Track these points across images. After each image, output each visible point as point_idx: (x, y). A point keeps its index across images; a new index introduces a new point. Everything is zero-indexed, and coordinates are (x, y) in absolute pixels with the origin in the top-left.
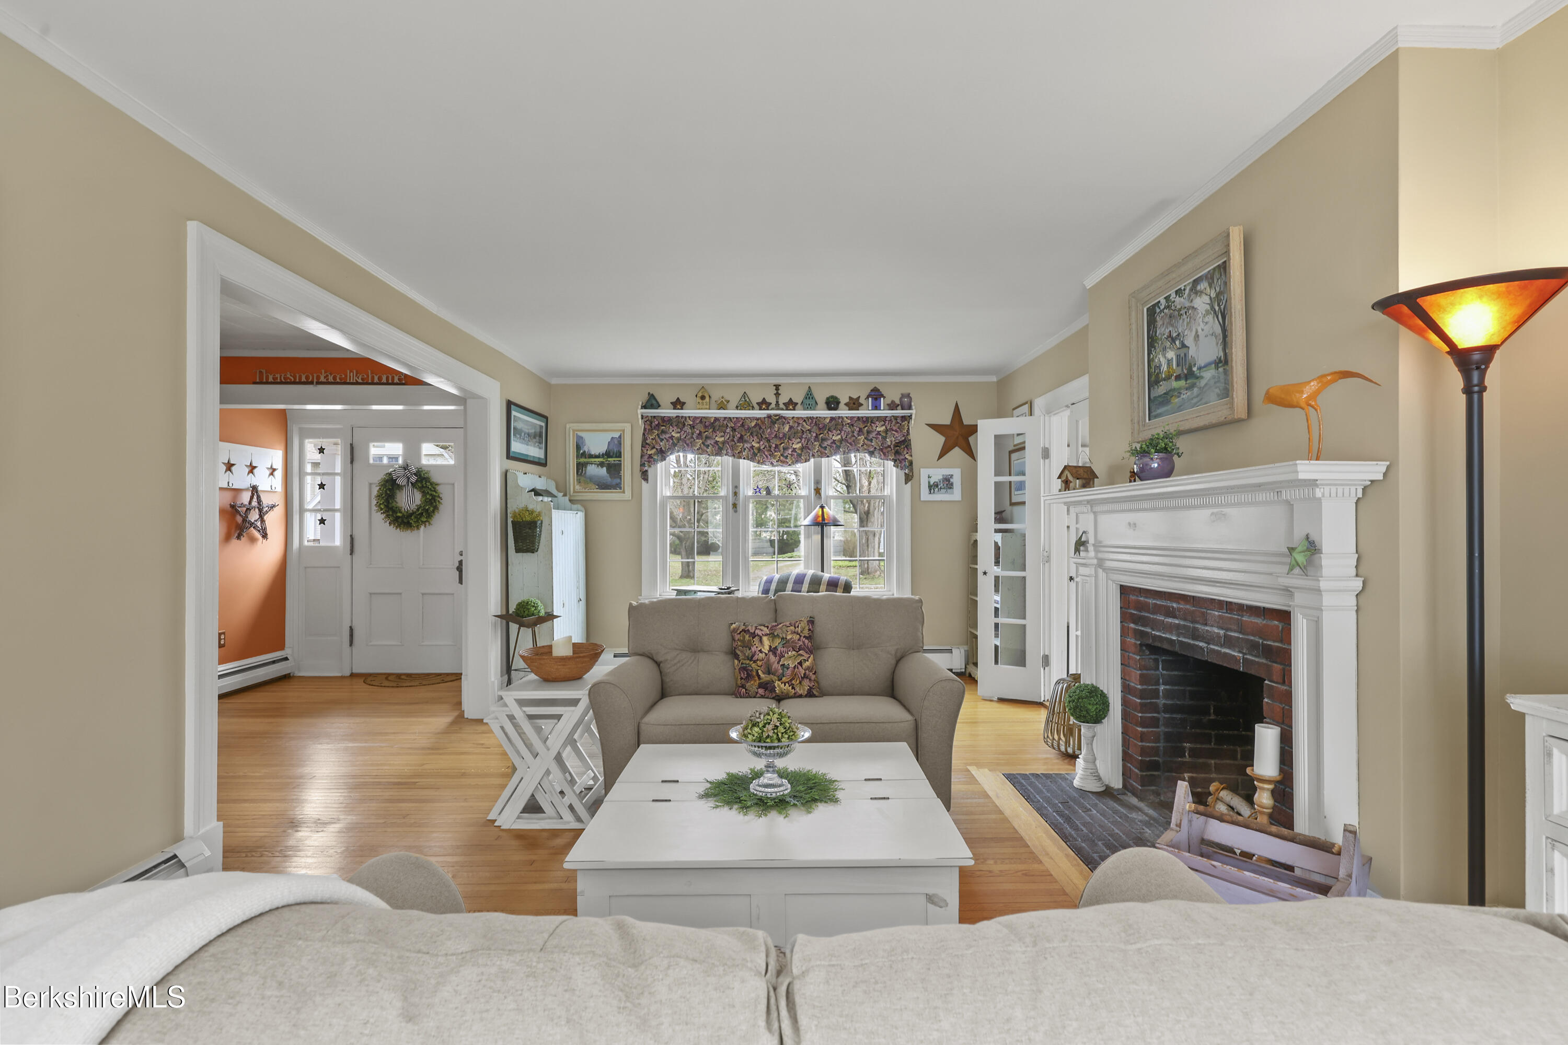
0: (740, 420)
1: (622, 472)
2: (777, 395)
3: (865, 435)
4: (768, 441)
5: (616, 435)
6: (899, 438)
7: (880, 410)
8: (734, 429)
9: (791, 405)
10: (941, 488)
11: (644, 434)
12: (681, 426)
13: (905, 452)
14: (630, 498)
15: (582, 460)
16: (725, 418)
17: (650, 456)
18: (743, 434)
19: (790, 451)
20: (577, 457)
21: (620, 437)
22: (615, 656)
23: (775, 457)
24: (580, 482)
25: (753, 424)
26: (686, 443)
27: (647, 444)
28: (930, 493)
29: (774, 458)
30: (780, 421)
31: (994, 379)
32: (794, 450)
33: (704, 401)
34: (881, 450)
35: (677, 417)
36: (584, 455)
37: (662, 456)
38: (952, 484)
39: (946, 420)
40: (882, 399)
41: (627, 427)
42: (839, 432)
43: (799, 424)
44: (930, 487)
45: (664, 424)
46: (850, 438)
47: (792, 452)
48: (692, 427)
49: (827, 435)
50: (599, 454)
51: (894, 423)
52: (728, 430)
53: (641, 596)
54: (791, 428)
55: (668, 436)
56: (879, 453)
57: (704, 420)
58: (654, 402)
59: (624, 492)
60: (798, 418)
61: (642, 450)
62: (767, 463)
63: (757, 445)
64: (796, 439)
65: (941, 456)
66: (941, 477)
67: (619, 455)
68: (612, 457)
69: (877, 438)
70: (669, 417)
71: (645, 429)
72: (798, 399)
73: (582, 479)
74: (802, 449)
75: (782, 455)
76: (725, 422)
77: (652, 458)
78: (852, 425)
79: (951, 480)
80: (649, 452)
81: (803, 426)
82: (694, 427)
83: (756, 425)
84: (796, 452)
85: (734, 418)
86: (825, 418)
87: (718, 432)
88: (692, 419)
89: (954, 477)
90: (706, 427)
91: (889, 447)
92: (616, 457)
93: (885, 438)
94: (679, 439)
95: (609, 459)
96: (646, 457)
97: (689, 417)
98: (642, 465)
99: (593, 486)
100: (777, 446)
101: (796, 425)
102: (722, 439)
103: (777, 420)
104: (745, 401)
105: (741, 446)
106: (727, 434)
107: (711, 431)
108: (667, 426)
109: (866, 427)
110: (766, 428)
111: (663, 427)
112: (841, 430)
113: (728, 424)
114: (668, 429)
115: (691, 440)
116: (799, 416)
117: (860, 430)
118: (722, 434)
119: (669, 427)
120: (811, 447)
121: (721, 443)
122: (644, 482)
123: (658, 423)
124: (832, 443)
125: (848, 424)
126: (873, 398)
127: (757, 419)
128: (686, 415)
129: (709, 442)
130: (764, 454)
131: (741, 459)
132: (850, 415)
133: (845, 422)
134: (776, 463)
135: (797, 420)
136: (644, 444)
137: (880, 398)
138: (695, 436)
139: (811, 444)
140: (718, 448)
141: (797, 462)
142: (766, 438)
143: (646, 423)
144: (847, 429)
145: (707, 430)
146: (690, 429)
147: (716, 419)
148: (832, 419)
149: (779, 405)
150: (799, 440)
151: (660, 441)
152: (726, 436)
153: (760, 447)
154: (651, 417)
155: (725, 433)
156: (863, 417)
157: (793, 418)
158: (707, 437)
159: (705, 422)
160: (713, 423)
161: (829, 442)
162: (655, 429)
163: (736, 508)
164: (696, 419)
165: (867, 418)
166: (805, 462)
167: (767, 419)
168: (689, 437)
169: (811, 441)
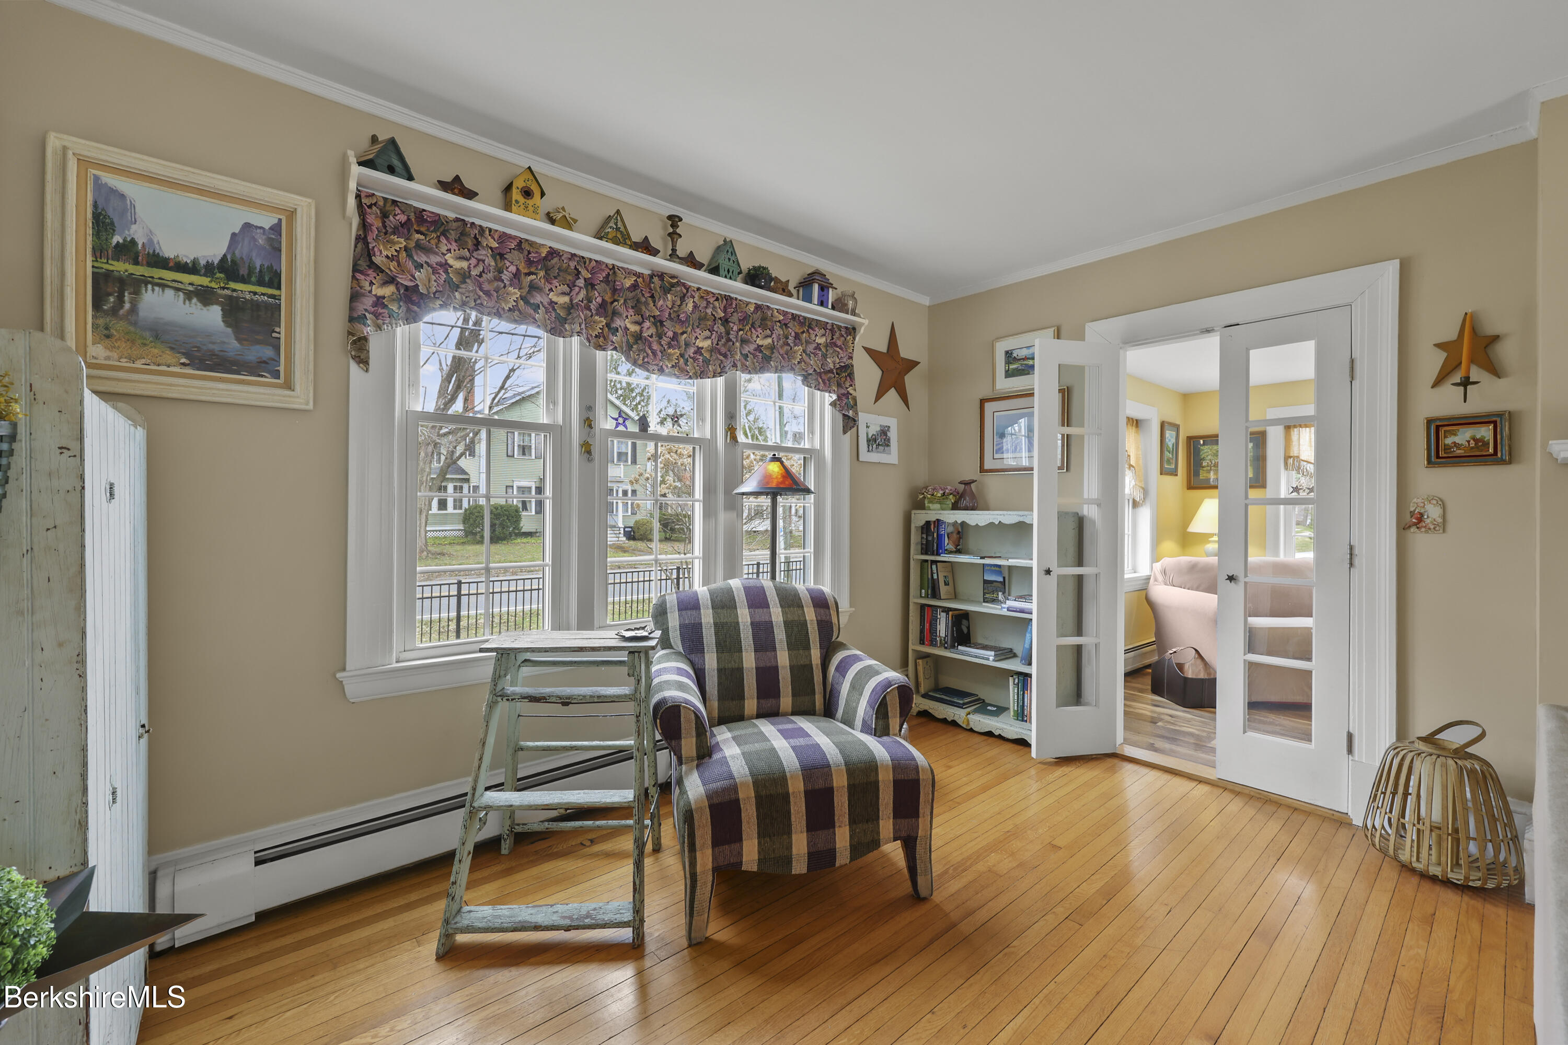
0: (603, 267)
1: (283, 329)
2: (674, 236)
3: (804, 345)
4: (658, 322)
5: (265, 221)
6: (844, 360)
7: (827, 307)
8: (590, 285)
9: (691, 261)
10: (879, 444)
11: (362, 239)
12: (470, 244)
13: (848, 384)
14: (311, 406)
15: (121, 267)
16: (573, 255)
17: (379, 301)
18: (608, 298)
19: (691, 351)
20: (99, 252)
21: (277, 228)
22: (258, 862)
23: (669, 359)
24: (108, 337)
25: (628, 283)
26: (481, 289)
27: (372, 265)
28: (868, 451)
29: (669, 360)
30: (679, 289)
31: (926, 301)
32: (699, 350)
33: (530, 202)
34: (820, 374)
35: (457, 220)
36: (127, 250)
37: (409, 310)
38: (889, 440)
39: (882, 347)
40: (830, 290)
41: (305, 207)
42: (768, 332)
43: (708, 303)
44: (868, 441)
45: (423, 229)
46: (782, 347)
47: (695, 353)
48: (499, 255)
49: (749, 333)
50: (195, 262)
51: (837, 334)
52: (581, 282)
53: (344, 669)
54: (695, 307)
55: (434, 259)
56: (817, 379)
57: (525, 246)
58: (396, 163)
59: (289, 385)
60: (708, 292)
61: (354, 277)
62: (651, 367)
63: (633, 328)
64: (703, 330)
65: (878, 398)
66: (878, 429)
67: (274, 280)
68: (244, 280)
69: (815, 354)
70: (439, 215)
71: (364, 225)
72: (703, 257)
73: (118, 327)
74: (712, 350)
75: (682, 355)
76: (572, 264)
77: (385, 306)
78: (786, 325)
79: (889, 434)
80: (378, 291)
81: (714, 308)
82: (502, 256)
83: (635, 286)
84: (701, 354)
85: (590, 260)
86: (748, 304)
87: (555, 282)
88: (496, 237)
89: (891, 429)
90: (530, 263)
91: (831, 371)
92: (260, 283)
93: (825, 356)
94: (465, 276)
95: (232, 285)
96: (368, 302)
97: (490, 230)
98: (354, 319)
99: (169, 357)
100: (675, 337)
101: (704, 304)
102: (566, 299)
103: (673, 285)
104: (618, 229)
105: (603, 321)
106: (577, 289)
107: (542, 273)
108: (434, 235)
109: (803, 332)
110: (652, 297)
111: (418, 232)
112: (772, 330)
113: (576, 268)
114: (433, 242)
115: (496, 284)
116: (709, 289)
117: (797, 336)
118: (565, 288)
119: (438, 237)
120: (723, 350)
121: (563, 307)
122: (354, 367)
123: (402, 218)
124: (755, 350)
125: (779, 321)
126: (819, 285)
127: (638, 275)
128: (478, 222)
129: (538, 298)
130: (650, 348)
131: (604, 350)
132: (782, 308)
133: (776, 317)
134: (670, 370)
135: (705, 295)
136: (363, 264)
137: (828, 288)
138: (504, 277)
139: (724, 345)
140: (558, 317)
141: (701, 375)
142: (654, 317)
143: (370, 207)
144: (778, 331)
145: (533, 270)
146: (493, 257)
147: (553, 253)
148: (758, 307)
149: (673, 256)
150: (707, 333)
151: (410, 265)
152: (574, 293)
153: (641, 331)
154: (385, 199)
155: (571, 286)
156: (799, 316)
157: (699, 289)
158: (533, 287)
159: (529, 253)
160: (545, 258)
161: (752, 347)
162: (394, 233)
163: (589, 452)
164: (504, 238)
165: (805, 318)
166: (714, 377)
167: (656, 279)
168: (490, 276)
169: (723, 340)
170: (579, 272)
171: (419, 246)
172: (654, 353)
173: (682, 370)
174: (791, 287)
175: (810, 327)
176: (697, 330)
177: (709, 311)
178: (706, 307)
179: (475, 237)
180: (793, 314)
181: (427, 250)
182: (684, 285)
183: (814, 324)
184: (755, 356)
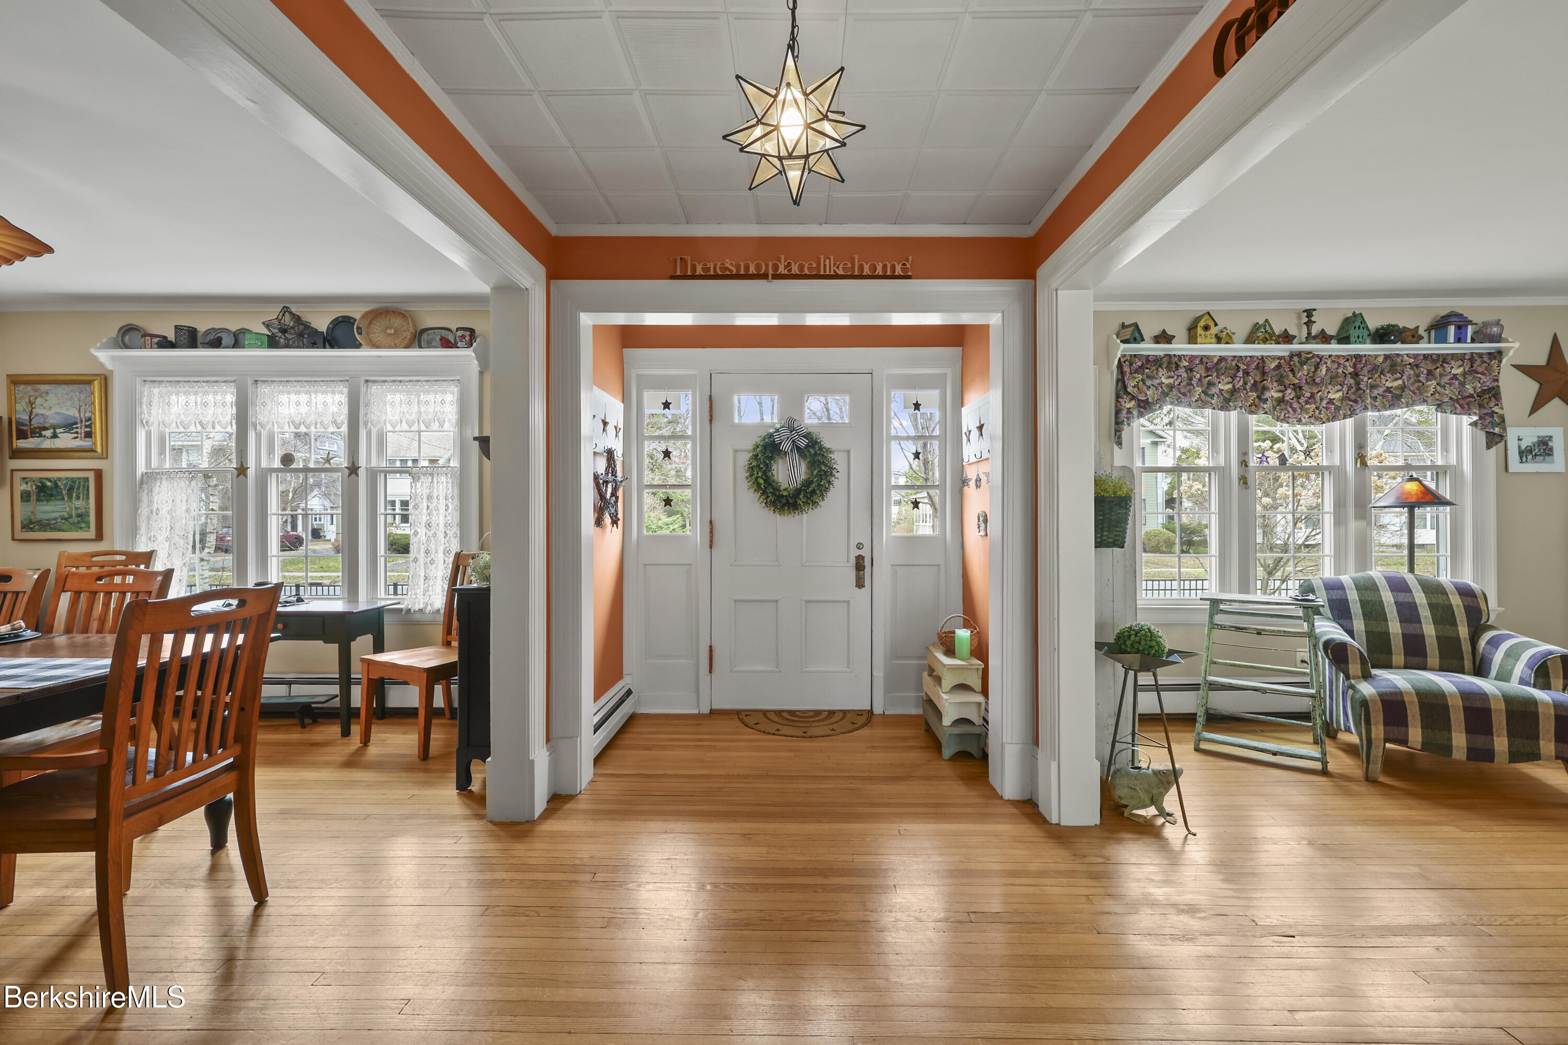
0: (1255, 359)
2: (1309, 323)
3: (1438, 379)
4: (1298, 388)
6: (1488, 383)
7: (1465, 342)
8: (1246, 373)
9: (1324, 338)
10: (1536, 455)
11: (1120, 380)
12: (1174, 368)
13: (1492, 404)
16: (1235, 357)
17: (1129, 411)
18: (1258, 379)
19: (1324, 403)
23: (1307, 411)
25: (1273, 365)
26: (1180, 393)
27: (1125, 392)
28: (1521, 463)
29: (1307, 413)
30: (1313, 360)
32: (1331, 401)
33: (1208, 333)
34: (1457, 401)
35: (1166, 355)
37: (1144, 410)
38: (1551, 449)
39: (1541, 361)
40: (1469, 327)
42: (1398, 375)
43: (1339, 364)
44: (1521, 453)
45: (1149, 367)
46: (1413, 385)
47: (1328, 403)
48: (1189, 369)
49: (1378, 380)
51: (1478, 362)
52: (1240, 374)
54: (1328, 370)
55: (1156, 382)
56: (1453, 406)
57: (1205, 360)
58: (1137, 336)
60: (1338, 357)
61: (1116, 401)
62: (1290, 420)
63: (1276, 395)
64: (1335, 385)
65: (1533, 411)
66: (1536, 440)
69: (1450, 384)
70: (1156, 357)
71: (1121, 373)
72: (1333, 333)
74: (1342, 400)
75: (1317, 408)
76: (1234, 363)
77: (1130, 413)
78: (1417, 366)
79: (1551, 443)
80: (1128, 405)
81: (1345, 367)
82: (1191, 370)
83: (1279, 367)
84: (1333, 404)
85: (1246, 357)
86: (1376, 356)
87: (1223, 377)
88: (1187, 359)
89: (1553, 438)
90: (1207, 369)
91: (1471, 396)
93: (1462, 384)
94: (1171, 387)
96: (1123, 412)
97: (1183, 356)
98: (1117, 422)
100: (1312, 396)
101: (1336, 365)
102: (1230, 386)
103: (1308, 359)
104: (1266, 332)
105: (1255, 394)
106: (1238, 379)
107: (1215, 374)
108: (1154, 368)
109: (1437, 368)
110: (1292, 370)
111: (1147, 368)
112: (1402, 373)
113: (1236, 365)
114: (1154, 372)
115: (1188, 388)
116: (1339, 354)
117: (1430, 373)
118: (1230, 379)
119: (1157, 369)
120: (1353, 397)
121: (1227, 391)
122: (1116, 447)
123: (1140, 364)
124: (1385, 391)
125: (1410, 364)
126: (1455, 325)
127: (1280, 358)
128: (1177, 353)
129: (1214, 390)
130: (1291, 407)
131: (1256, 414)
132: (1412, 352)
133: (1406, 361)
134: (1307, 420)
135: (1336, 359)
136: (1122, 393)
137: (1466, 326)
138: (1193, 382)
139: (1354, 393)
140: (1225, 399)
141: (1334, 418)
142: (1294, 385)
143: (1124, 362)
144: (1409, 371)
145: (1209, 373)
146: (1186, 372)
147: (1222, 359)
148: (1387, 357)
149: (1310, 338)
150: (1339, 387)
151: (1145, 388)
152: (1236, 382)
153: (1284, 397)
154: (1131, 355)
155: (1234, 377)
156: (1431, 355)
157: (1330, 356)
158: (1210, 384)
159: (1207, 363)
160: (1217, 364)
161: (1381, 390)
162: (1135, 373)
163: (1245, 483)
164: (1192, 358)
165: (1438, 355)
166: (1344, 419)
167: (1296, 359)
168: (1184, 384)
169: (1353, 390)
170: (1239, 367)
171: (1149, 377)
172: (1294, 410)
173: (1317, 419)
174: (1421, 332)
175: (1444, 361)
176: (1330, 387)
177: (1340, 371)
178: (1337, 368)
179: (1176, 363)
180: (1424, 355)
181: (1150, 377)
182: (1317, 356)
183: (1449, 358)
184: (1384, 397)
